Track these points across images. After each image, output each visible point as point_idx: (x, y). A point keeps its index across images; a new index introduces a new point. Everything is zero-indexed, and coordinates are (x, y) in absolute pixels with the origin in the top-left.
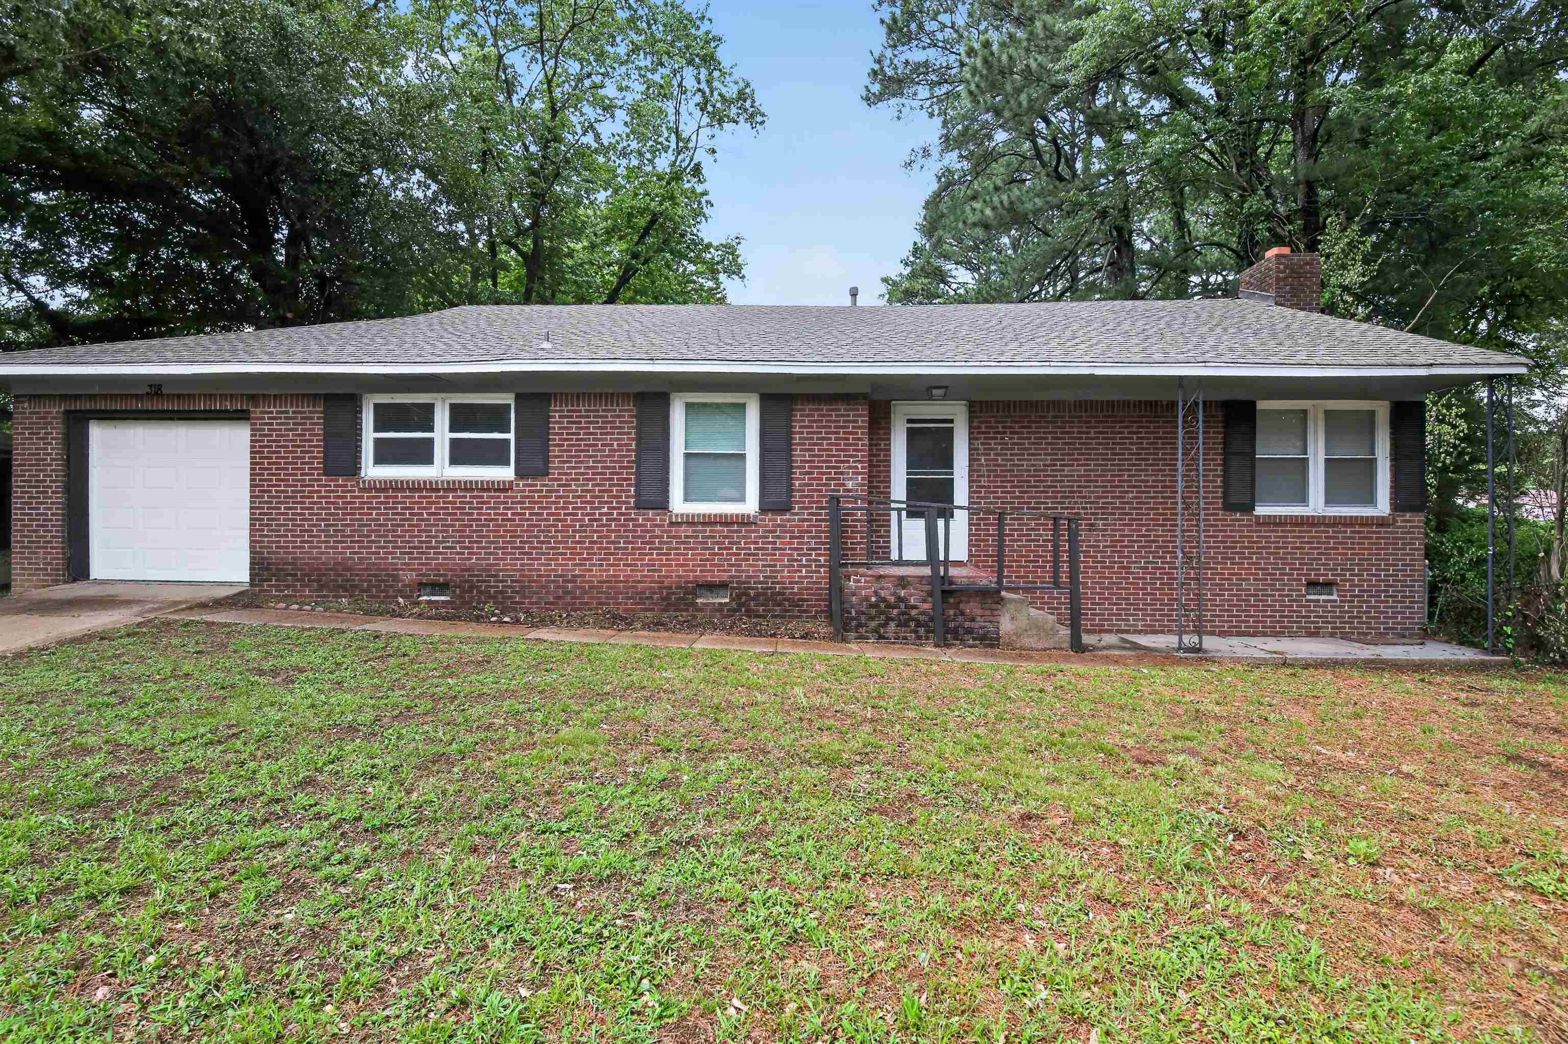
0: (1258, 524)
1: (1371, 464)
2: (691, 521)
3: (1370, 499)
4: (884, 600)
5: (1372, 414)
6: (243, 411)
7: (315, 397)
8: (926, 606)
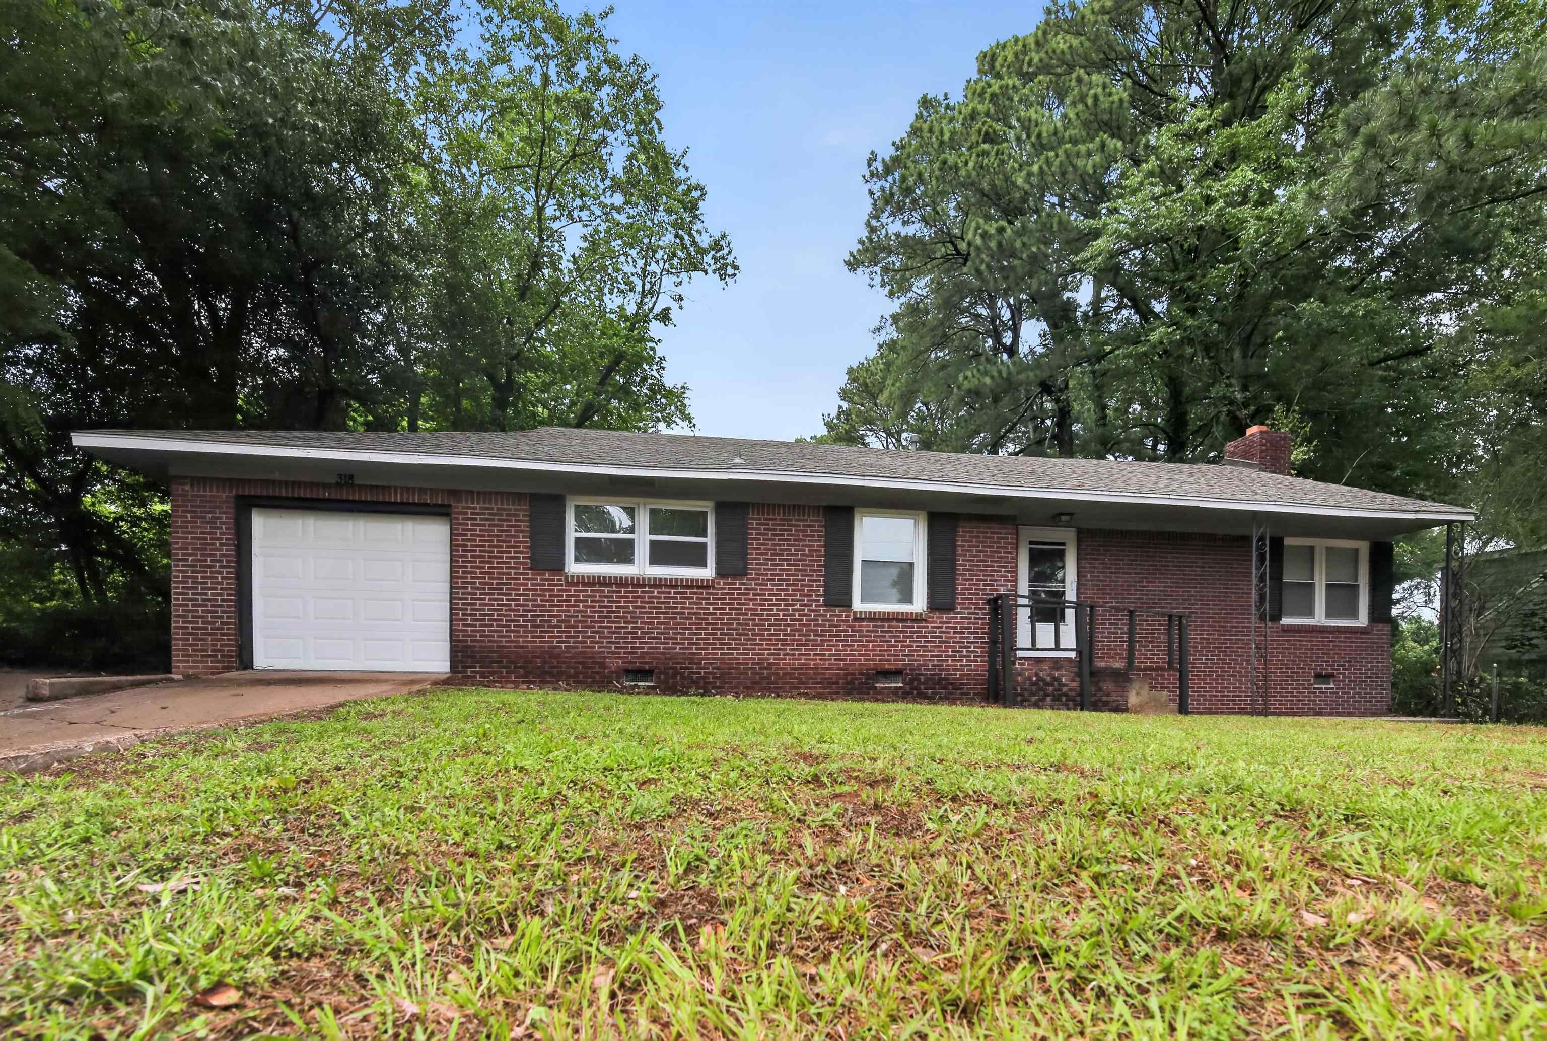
0: (1284, 630)
1: (1355, 588)
3: (1354, 615)
4: (1043, 680)
5: (1356, 551)
6: (442, 505)
7: (524, 495)
8: (1074, 684)
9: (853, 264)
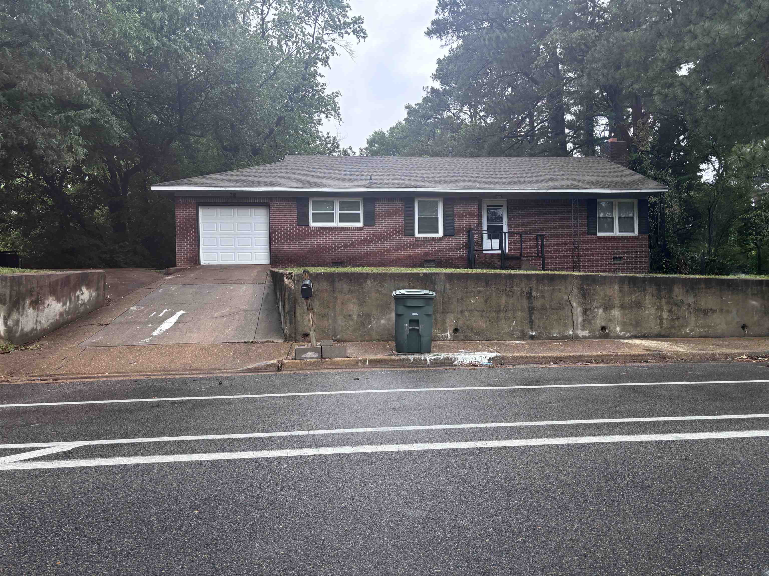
0: (598, 239)
1: (632, 219)
2: (423, 239)
3: (633, 231)
4: (487, 262)
5: (632, 203)
6: (266, 203)
7: (294, 198)
8: (500, 263)
9: (429, 33)
